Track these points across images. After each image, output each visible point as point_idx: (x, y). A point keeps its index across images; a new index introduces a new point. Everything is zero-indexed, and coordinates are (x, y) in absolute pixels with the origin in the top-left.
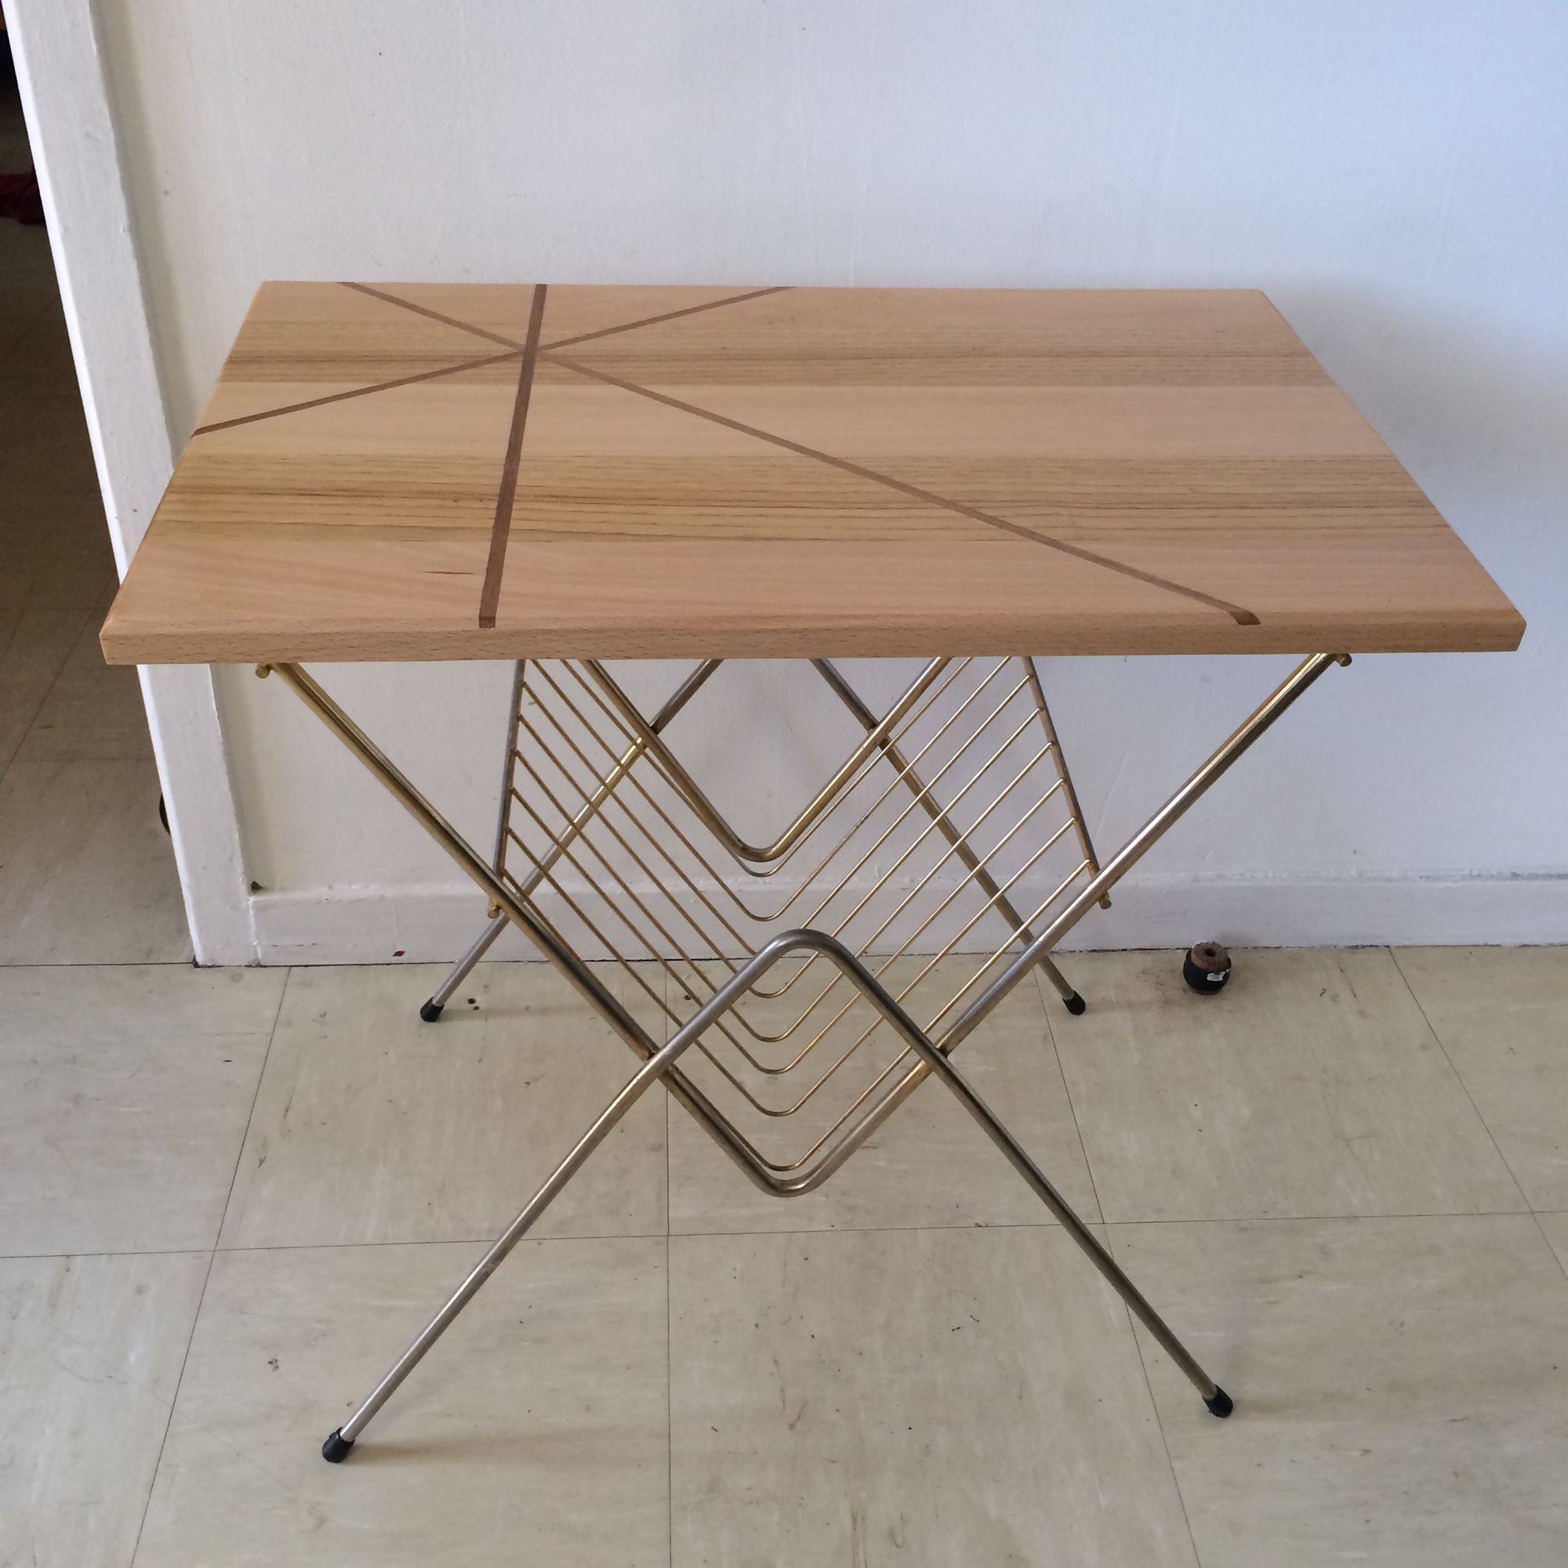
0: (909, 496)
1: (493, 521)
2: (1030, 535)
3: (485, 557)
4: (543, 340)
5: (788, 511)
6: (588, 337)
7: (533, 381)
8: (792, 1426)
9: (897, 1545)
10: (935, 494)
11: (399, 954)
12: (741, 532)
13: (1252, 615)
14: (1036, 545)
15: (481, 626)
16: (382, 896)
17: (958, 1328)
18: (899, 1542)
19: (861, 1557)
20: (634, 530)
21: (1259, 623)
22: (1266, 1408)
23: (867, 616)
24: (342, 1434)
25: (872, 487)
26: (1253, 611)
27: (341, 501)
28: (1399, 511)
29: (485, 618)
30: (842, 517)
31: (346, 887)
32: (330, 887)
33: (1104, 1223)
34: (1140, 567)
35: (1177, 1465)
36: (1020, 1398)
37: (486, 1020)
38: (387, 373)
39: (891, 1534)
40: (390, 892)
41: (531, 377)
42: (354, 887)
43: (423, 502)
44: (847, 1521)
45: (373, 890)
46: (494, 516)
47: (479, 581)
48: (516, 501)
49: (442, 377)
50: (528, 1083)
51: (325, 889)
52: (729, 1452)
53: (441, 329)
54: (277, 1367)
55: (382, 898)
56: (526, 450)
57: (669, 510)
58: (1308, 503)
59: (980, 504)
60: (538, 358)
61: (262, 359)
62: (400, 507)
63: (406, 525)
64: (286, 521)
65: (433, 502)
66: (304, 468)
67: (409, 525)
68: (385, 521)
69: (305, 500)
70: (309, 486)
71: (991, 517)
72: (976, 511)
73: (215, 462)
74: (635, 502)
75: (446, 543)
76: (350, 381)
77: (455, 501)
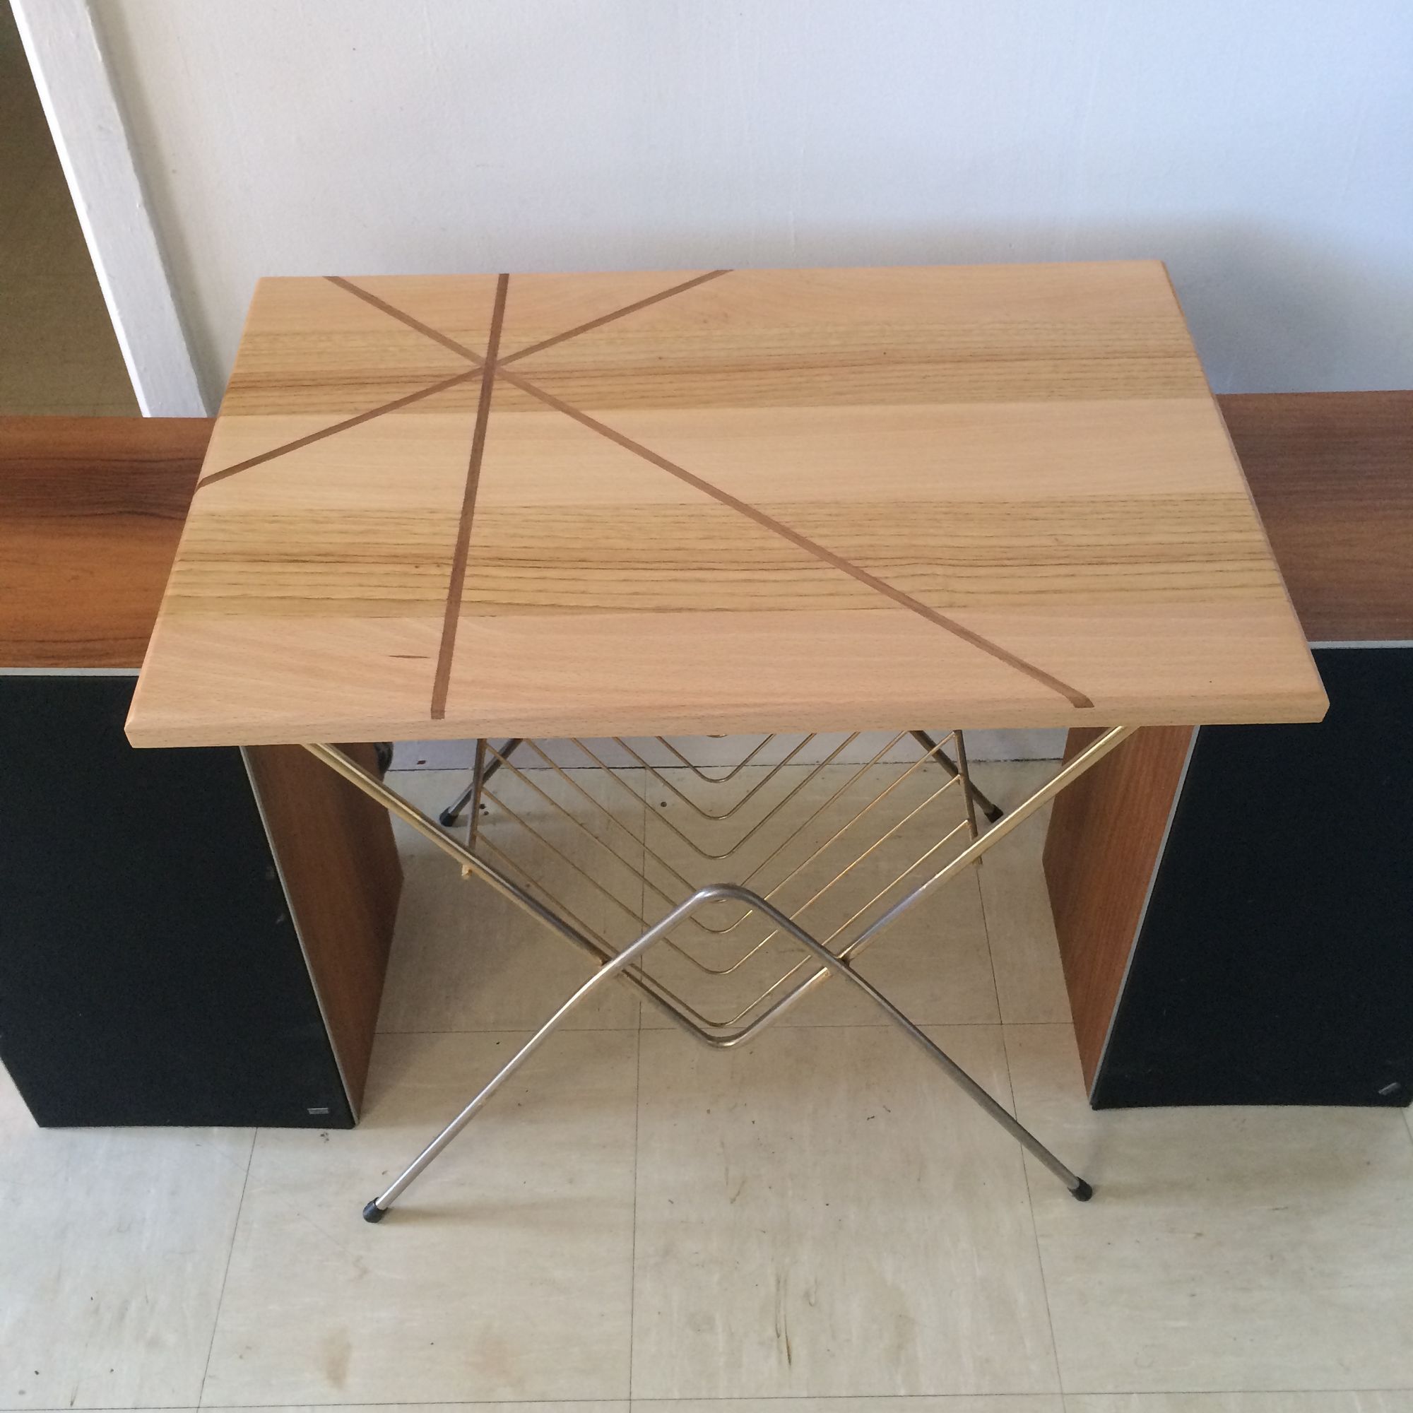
0: (804, 553)
1: (447, 591)
2: (907, 601)
3: (438, 635)
4: (502, 353)
5: (699, 574)
6: (543, 345)
7: (490, 408)
8: (733, 1201)
9: (810, 1304)
10: (829, 550)
11: (422, 762)
12: (655, 602)
13: (1088, 700)
14: (911, 614)
15: (433, 718)
17: (873, 1117)
18: (813, 1301)
19: (782, 1313)
20: (566, 600)
21: (1093, 706)
22: (1120, 1193)
23: (755, 705)
24: (377, 1203)
25: (778, 542)
26: (1089, 696)
27: (320, 568)
28: (1237, 565)
29: (437, 711)
30: (745, 581)
33: (1002, 1024)
34: (997, 641)
35: (1041, 1241)
36: (919, 1180)
37: (494, 826)
38: (366, 399)
39: (807, 1295)
41: (488, 404)
43: (390, 568)
44: (772, 1281)
46: (448, 585)
47: (431, 666)
48: (469, 565)
49: (411, 405)
50: (528, 886)
52: (682, 1222)
53: (414, 339)
54: (328, 1140)
56: (480, 499)
57: (598, 575)
58: (1159, 556)
59: (869, 563)
60: (496, 377)
61: (258, 384)
62: (371, 574)
63: (374, 598)
64: (275, 594)
65: (398, 568)
66: (292, 527)
67: (377, 598)
68: (357, 593)
69: (292, 568)
70: (296, 550)
71: (875, 579)
72: (863, 571)
73: (218, 521)
74: (569, 565)
75: (407, 620)
76: (333, 411)
77: (417, 567)
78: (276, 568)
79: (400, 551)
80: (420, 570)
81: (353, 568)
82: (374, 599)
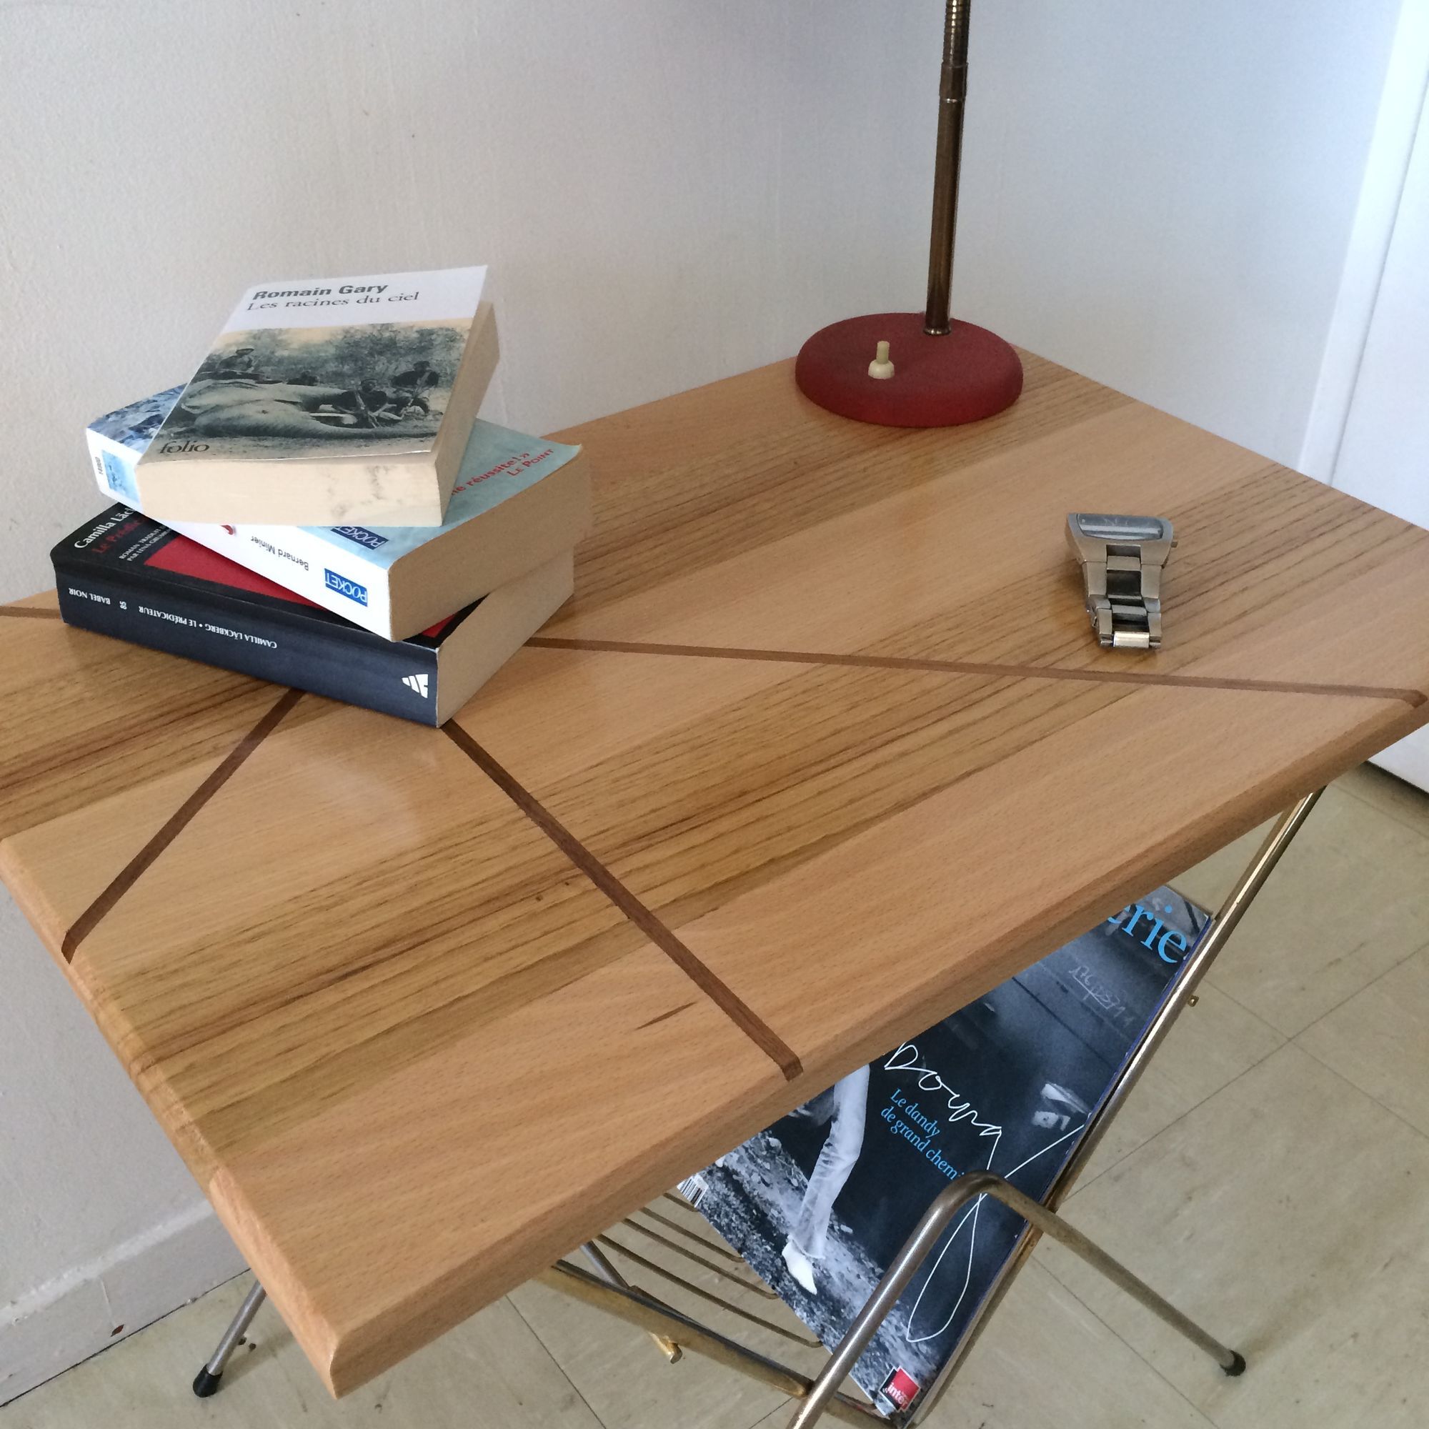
1: (616, 908)
5: (896, 748)
10: (998, 663)
15: (788, 1079)
16: (85, 1280)
20: (780, 847)
21: (1427, 700)
22: (1263, 1343)
26: (1417, 688)
29: (789, 1066)
30: (951, 733)
31: (33, 1292)
32: (13, 1303)
37: (275, 1356)
40: (93, 1270)
42: (43, 1287)
43: (503, 917)
45: (69, 1279)
46: (609, 901)
47: (711, 1011)
48: (607, 865)
50: (379, 1406)
51: (8, 1307)
55: (87, 1282)
56: (522, 782)
61: (21, 776)
62: (483, 938)
63: (523, 966)
64: (370, 1033)
65: (517, 911)
66: (293, 932)
67: (530, 963)
68: (494, 970)
69: (354, 986)
70: (334, 960)
71: (1075, 671)
72: (1055, 669)
73: (160, 978)
74: (732, 807)
75: (603, 971)
76: (184, 764)
77: (538, 899)
78: (330, 996)
79: (492, 890)
80: (548, 900)
81: (451, 943)
82: (525, 969)
